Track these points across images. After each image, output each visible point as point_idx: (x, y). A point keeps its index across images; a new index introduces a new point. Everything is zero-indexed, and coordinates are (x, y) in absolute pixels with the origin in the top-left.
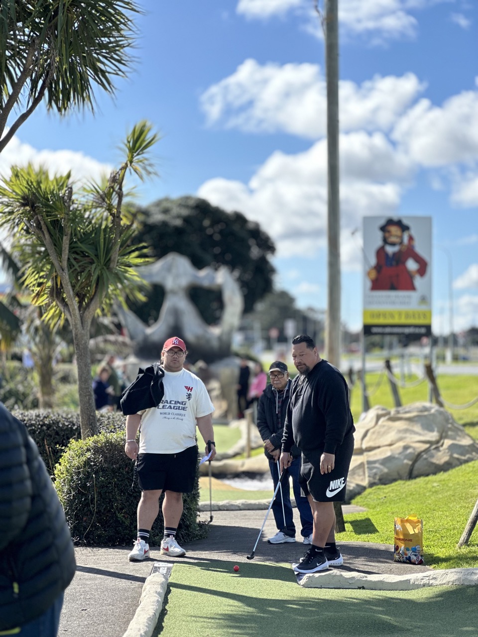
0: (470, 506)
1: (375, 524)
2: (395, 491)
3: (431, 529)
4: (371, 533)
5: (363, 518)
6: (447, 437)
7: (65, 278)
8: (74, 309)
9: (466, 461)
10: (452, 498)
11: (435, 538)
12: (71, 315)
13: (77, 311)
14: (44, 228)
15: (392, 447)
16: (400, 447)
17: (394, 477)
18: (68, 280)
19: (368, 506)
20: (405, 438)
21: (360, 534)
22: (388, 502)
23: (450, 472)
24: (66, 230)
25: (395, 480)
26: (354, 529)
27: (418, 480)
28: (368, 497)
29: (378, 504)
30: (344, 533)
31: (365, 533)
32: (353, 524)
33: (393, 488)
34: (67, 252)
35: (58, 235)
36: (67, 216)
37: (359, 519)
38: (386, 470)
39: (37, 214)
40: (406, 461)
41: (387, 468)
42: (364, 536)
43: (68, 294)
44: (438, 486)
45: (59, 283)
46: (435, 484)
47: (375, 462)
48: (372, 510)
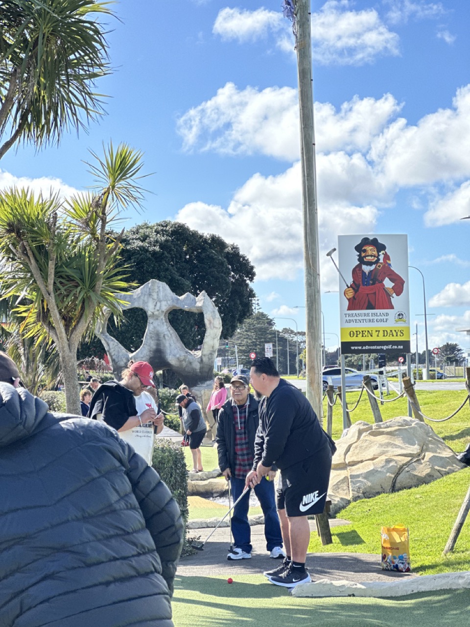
0: (453, 515)
1: (361, 535)
2: (379, 504)
3: (416, 539)
4: (358, 544)
5: (349, 530)
6: (427, 450)
7: (52, 302)
8: (61, 332)
9: (448, 473)
10: (435, 508)
11: (421, 547)
12: (58, 338)
13: (64, 335)
14: (30, 253)
15: (374, 461)
16: (382, 460)
17: (377, 491)
18: (54, 304)
19: (353, 519)
20: (387, 451)
21: (347, 545)
22: (372, 515)
23: (432, 484)
24: (52, 255)
25: (378, 493)
26: (341, 541)
27: (401, 492)
28: (353, 510)
29: (363, 517)
30: (331, 545)
31: (352, 544)
32: (340, 536)
33: (377, 501)
34: (53, 276)
35: (43, 260)
36: (52, 241)
37: (345, 531)
38: (369, 484)
39: (22, 240)
40: (388, 474)
41: (371, 482)
42: (350, 547)
43: (55, 317)
44: (421, 497)
45: (45, 307)
46: (418, 496)
47: (358, 476)
48: (357, 523)
